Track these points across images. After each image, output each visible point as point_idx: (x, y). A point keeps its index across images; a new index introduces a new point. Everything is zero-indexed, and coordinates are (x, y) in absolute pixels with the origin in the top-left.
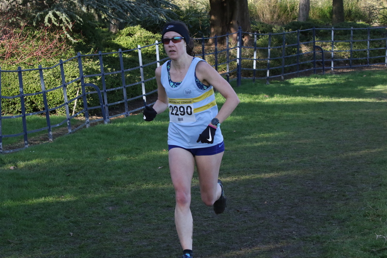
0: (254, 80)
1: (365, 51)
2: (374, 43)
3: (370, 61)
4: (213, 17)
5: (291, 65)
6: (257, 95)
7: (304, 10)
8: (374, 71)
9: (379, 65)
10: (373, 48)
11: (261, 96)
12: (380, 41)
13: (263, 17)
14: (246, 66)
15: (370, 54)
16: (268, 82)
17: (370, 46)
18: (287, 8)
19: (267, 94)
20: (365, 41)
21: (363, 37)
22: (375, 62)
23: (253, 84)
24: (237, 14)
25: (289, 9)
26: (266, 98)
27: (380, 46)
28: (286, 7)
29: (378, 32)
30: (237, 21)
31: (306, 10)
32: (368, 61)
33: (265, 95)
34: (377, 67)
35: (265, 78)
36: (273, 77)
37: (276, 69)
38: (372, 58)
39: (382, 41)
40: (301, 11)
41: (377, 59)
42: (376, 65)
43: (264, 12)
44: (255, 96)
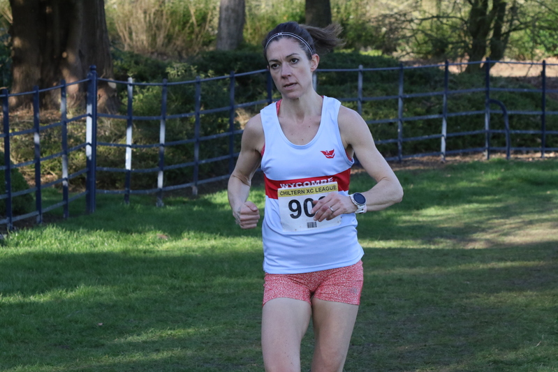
0: (127, 197)
1: (391, 124)
2: (413, 103)
3: (403, 148)
4: (17, 42)
5: (215, 159)
6: (140, 233)
7: (232, 21)
8: (415, 173)
9: (425, 159)
10: (411, 118)
11: (150, 236)
12: (428, 99)
13: (131, 39)
14: (106, 161)
15: (404, 130)
16: (161, 201)
17: (403, 111)
18: (190, 16)
19: (164, 231)
20: (391, 98)
21: (385, 90)
22: (416, 149)
23: (127, 206)
24: (79, 34)
25: (193, 19)
26: (161, 241)
27: (429, 111)
28: (187, 15)
29: (421, 77)
30: (80, 52)
31: (236, 21)
32: (400, 148)
33: (159, 234)
34: (422, 163)
35: (153, 191)
36: (172, 188)
37: (180, 169)
38: (411, 140)
39: (433, 99)
40: (224, 26)
41: (421, 143)
42: (417, 158)
43: (133, 27)
44: (135, 236)
